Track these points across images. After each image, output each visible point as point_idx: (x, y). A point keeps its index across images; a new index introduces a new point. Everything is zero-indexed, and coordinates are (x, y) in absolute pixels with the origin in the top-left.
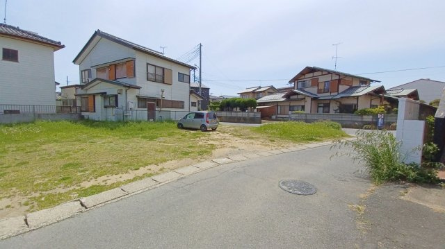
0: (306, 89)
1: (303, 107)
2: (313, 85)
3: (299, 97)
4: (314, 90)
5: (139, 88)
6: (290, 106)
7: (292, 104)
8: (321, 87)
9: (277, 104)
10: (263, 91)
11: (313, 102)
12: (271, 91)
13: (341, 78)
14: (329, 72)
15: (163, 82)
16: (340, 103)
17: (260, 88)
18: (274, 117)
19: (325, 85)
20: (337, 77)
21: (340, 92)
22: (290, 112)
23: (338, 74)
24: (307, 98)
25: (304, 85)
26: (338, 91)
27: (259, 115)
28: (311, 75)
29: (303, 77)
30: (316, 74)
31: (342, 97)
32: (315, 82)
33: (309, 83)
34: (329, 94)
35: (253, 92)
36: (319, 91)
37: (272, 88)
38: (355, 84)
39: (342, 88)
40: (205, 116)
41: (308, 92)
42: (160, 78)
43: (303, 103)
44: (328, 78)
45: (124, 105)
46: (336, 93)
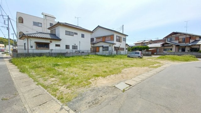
0: (172, 42)
1: (171, 49)
2: (176, 40)
3: (169, 45)
4: (177, 42)
5: (115, 44)
6: (164, 49)
7: (165, 48)
8: (181, 40)
9: (157, 48)
10: (147, 43)
11: (177, 47)
12: (151, 42)
13: (191, 37)
14: (185, 34)
15: (120, 42)
16: (191, 47)
17: (145, 41)
18: (155, 54)
19: (183, 40)
20: (189, 36)
21: (190, 43)
22: (164, 52)
23: (189, 35)
24: (173, 45)
25: (171, 40)
26: (189, 42)
27: (150, 53)
28: (175, 35)
29: (171, 36)
30: (177, 35)
31: (192, 45)
32: (177, 38)
33: (174, 38)
34: (185, 43)
35: (142, 43)
36: (179, 42)
37: (151, 41)
38: (197, 39)
39: (191, 41)
40: (140, 53)
41: (173, 43)
42: (119, 40)
43: (171, 48)
44: (184, 37)
45: (111, 50)
46: (189, 43)
